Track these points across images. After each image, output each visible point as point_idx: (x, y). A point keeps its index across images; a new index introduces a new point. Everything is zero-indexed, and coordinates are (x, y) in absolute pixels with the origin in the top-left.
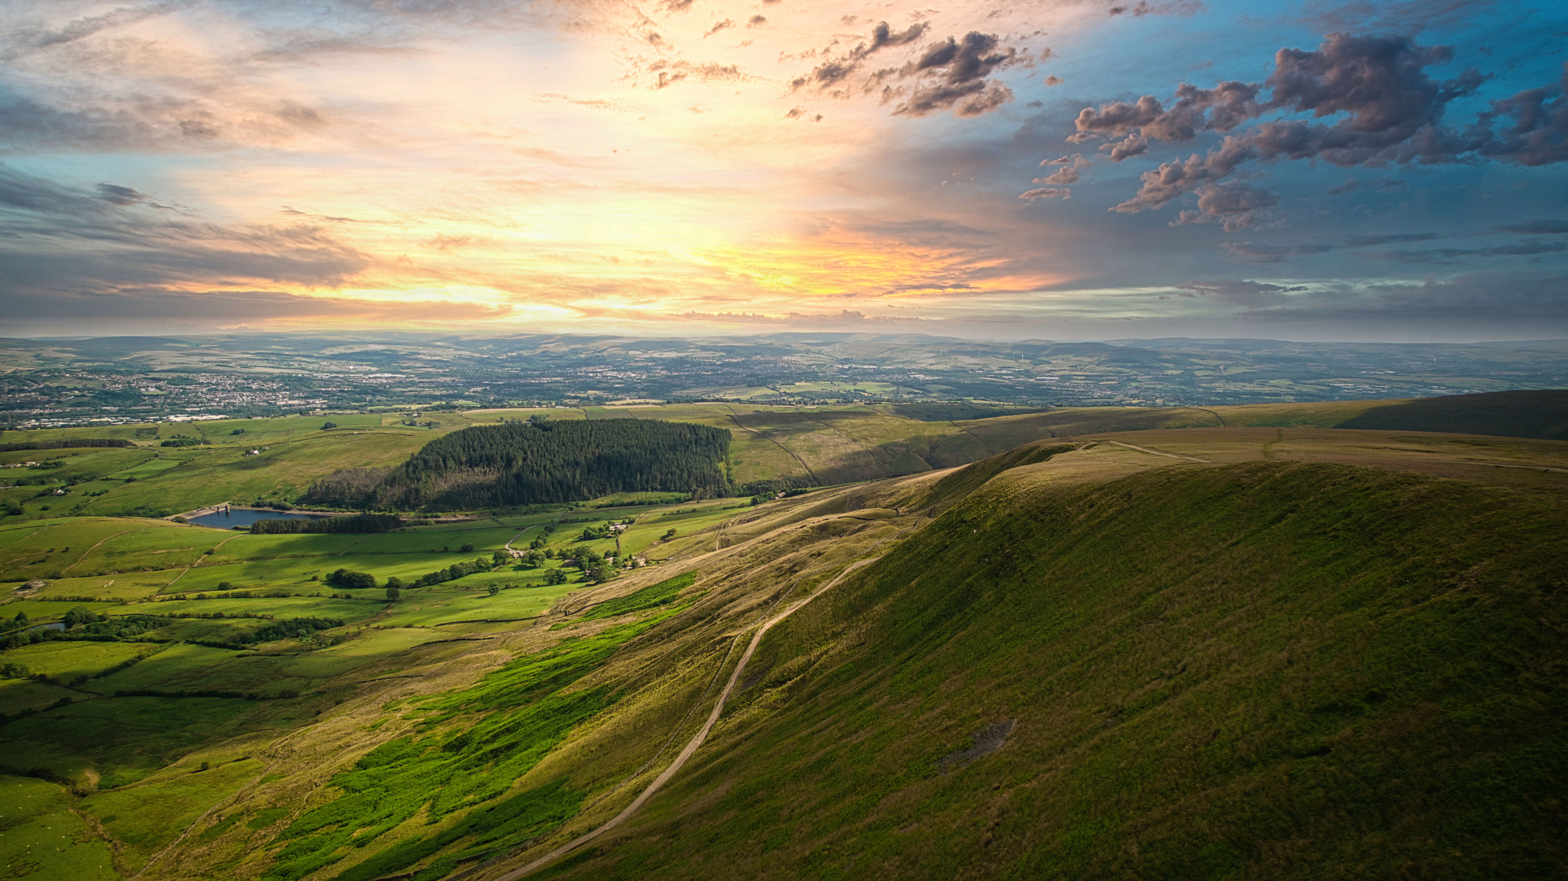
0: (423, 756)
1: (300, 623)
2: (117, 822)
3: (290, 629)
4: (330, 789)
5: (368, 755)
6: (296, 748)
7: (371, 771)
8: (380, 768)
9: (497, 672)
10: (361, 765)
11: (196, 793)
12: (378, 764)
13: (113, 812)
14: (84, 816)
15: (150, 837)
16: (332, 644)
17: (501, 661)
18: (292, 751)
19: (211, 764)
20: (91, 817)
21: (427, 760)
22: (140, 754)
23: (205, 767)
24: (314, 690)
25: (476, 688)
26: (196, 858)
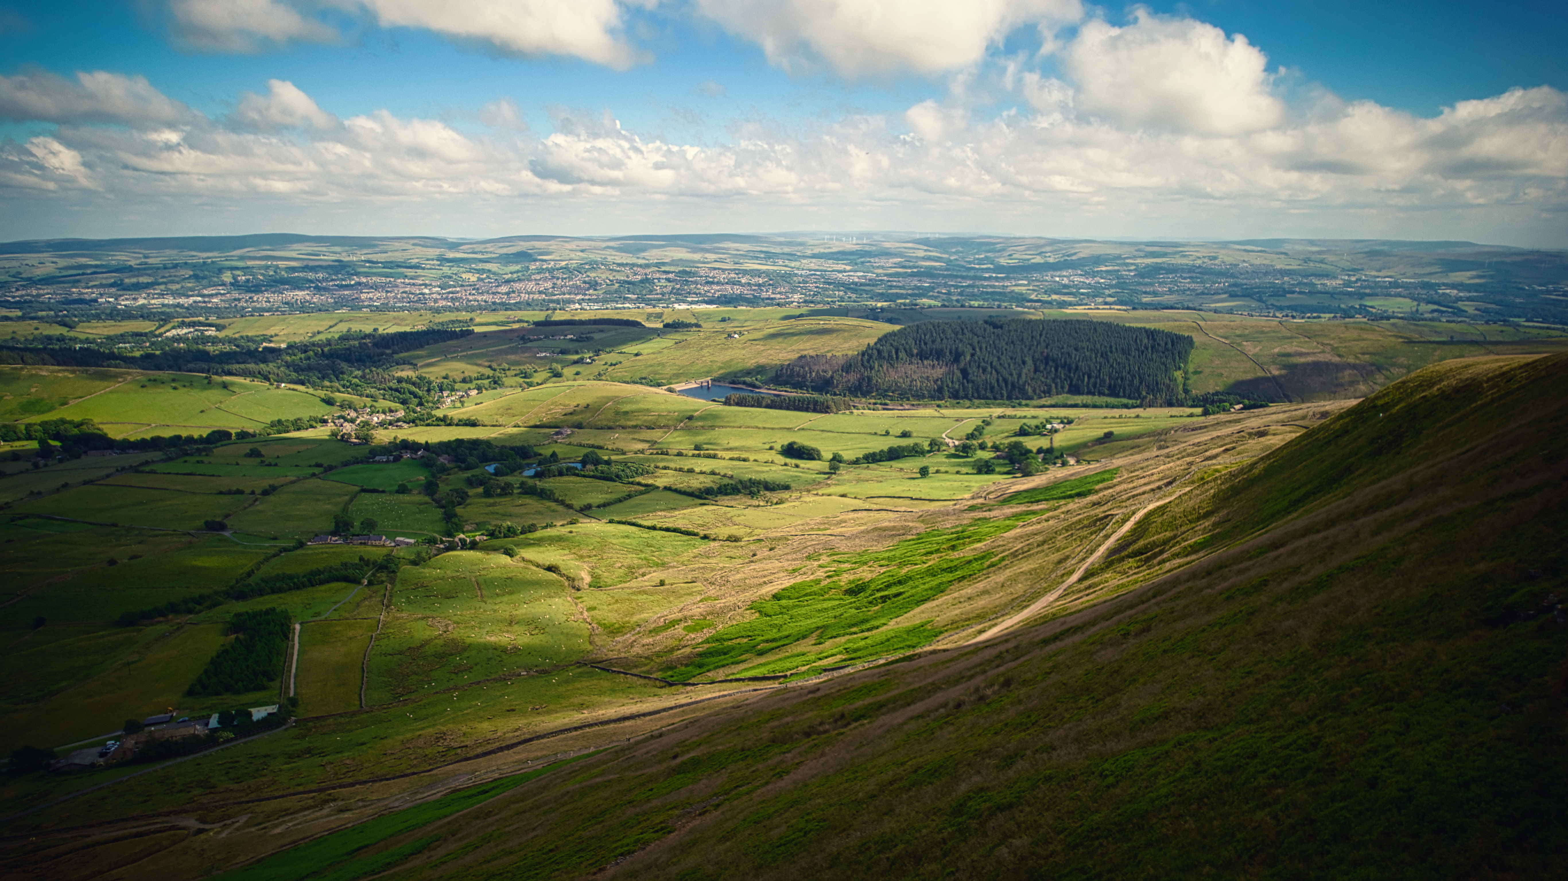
0: (827, 596)
1: (754, 484)
2: (596, 611)
3: (745, 487)
4: (748, 612)
5: (783, 590)
6: (730, 579)
7: (783, 602)
8: (791, 601)
9: (910, 540)
10: (776, 597)
11: (652, 601)
12: (789, 598)
13: (595, 605)
14: (576, 604)
15: (617, 626)
16: (777, 504)
17: (914, 532)
18: (728, 581)
19: (667, 582)
20: (580, 605)
21: (829, 600)
22: (620, 568)
23: (662, 583)
24: (755, 538)
25: (887, 551)
26: (643, 646)
